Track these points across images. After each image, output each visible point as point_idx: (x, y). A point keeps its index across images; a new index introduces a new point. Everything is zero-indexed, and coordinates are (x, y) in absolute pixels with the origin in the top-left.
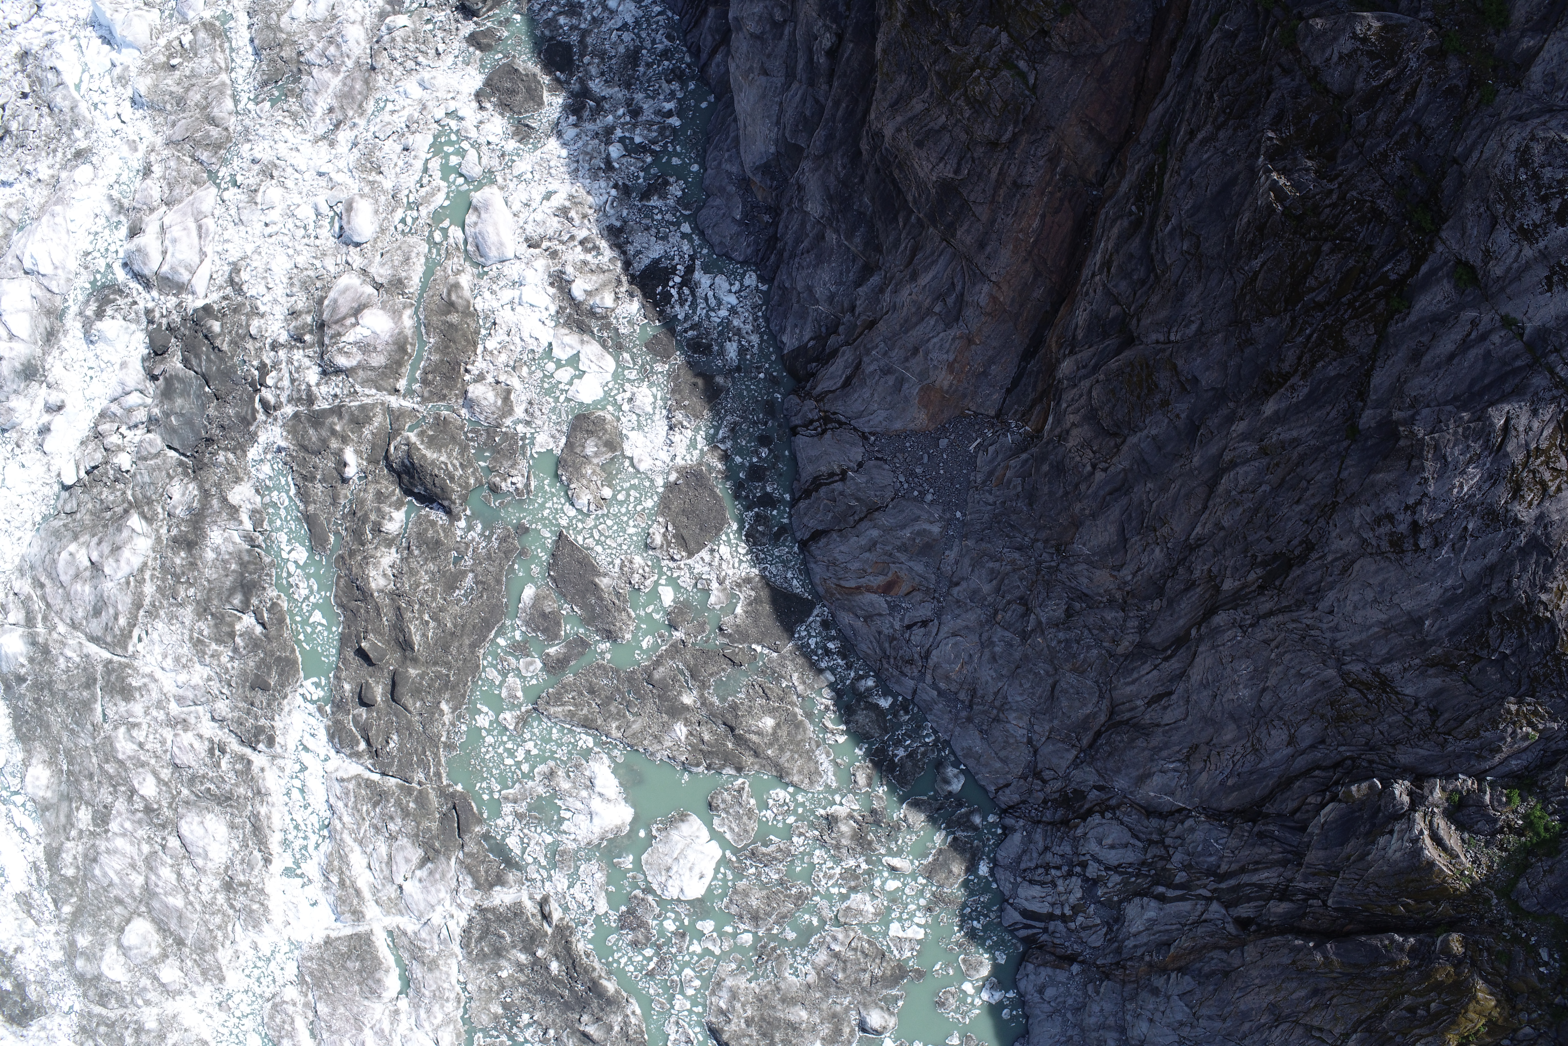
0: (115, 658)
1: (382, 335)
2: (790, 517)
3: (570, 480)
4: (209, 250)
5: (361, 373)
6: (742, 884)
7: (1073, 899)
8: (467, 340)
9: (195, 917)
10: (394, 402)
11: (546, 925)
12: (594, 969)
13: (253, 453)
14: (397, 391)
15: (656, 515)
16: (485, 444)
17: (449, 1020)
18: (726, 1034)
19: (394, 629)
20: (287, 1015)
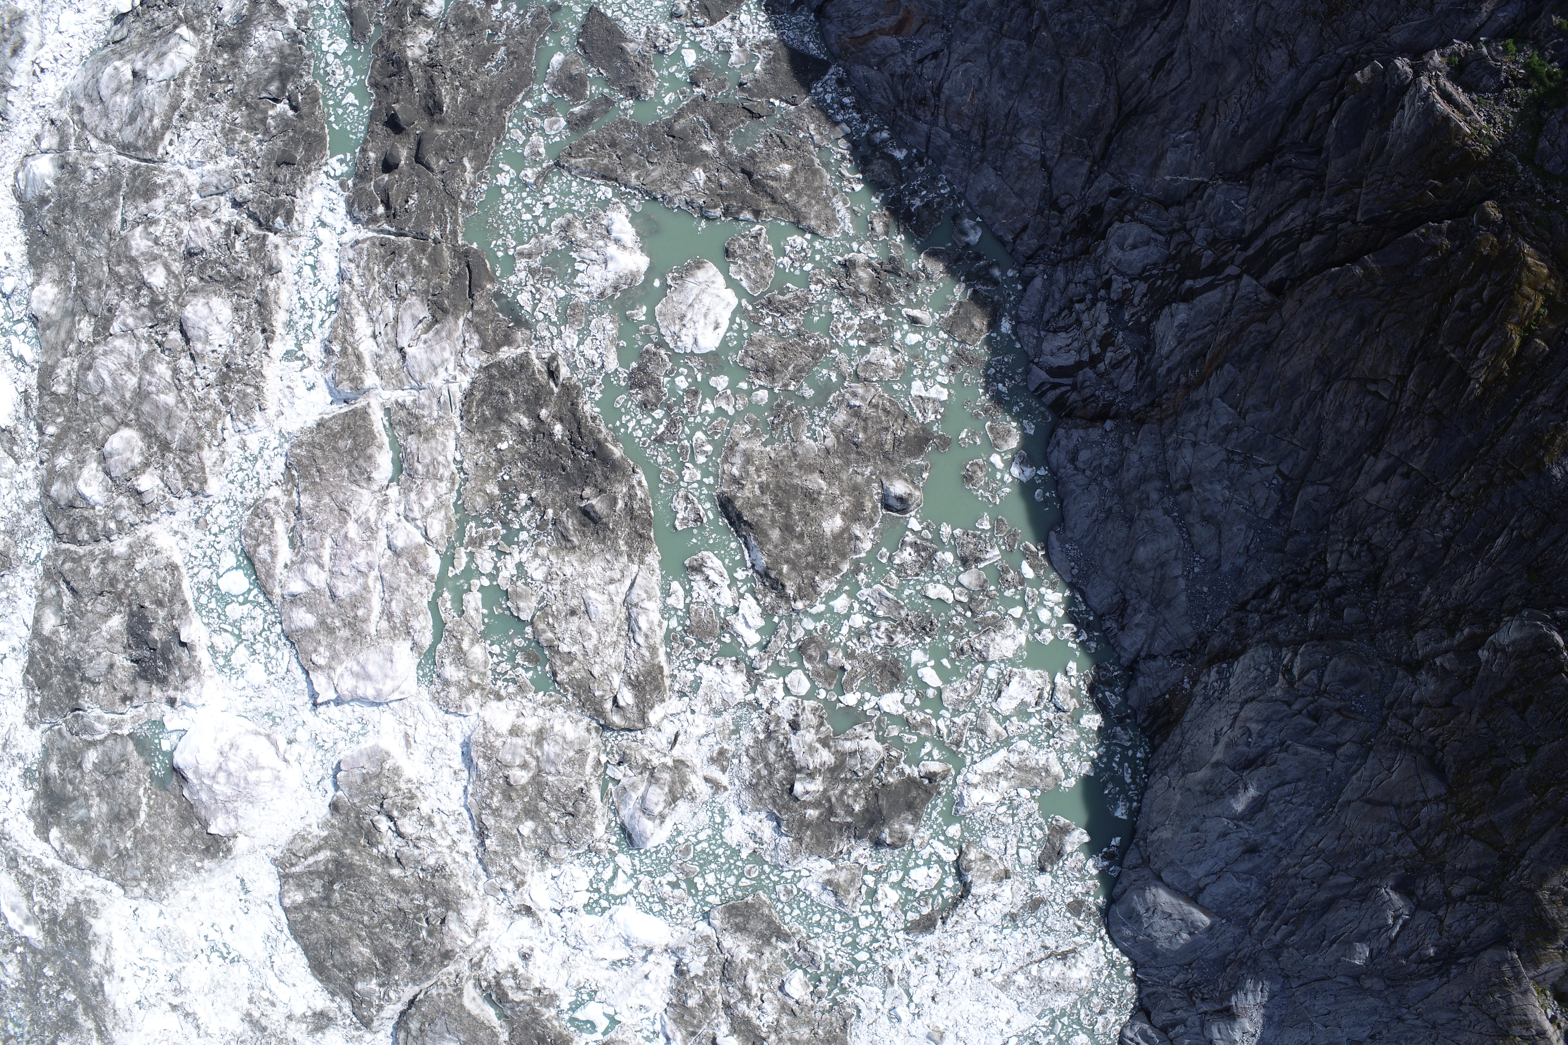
0: (142, 164)
6: (758, 334)
7: (1099, 330)
9: (185, 414)
11: (552, 384)
12: (600, 431)
17: (440, 504)
18: (738, 504)
19: (425, 96)
20: (268, 516)
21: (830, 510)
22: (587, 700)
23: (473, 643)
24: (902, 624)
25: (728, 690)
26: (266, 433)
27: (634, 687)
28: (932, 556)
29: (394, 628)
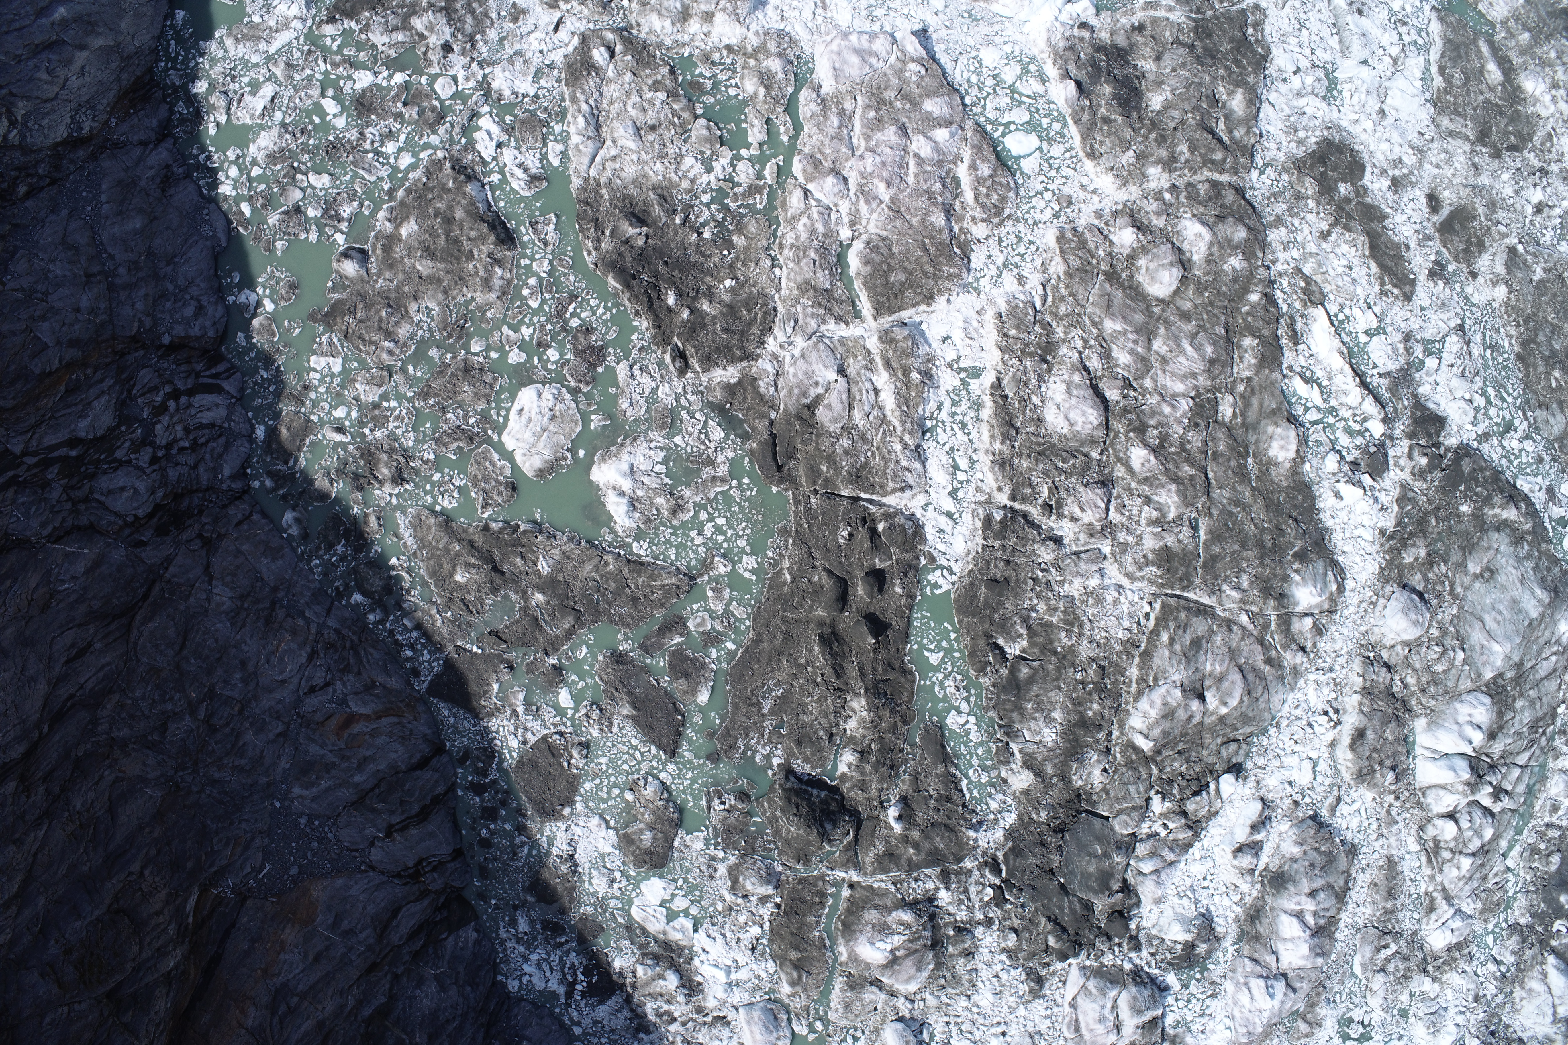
0: (1178, 593)
1: (865, 941)
2: (456, 774)
3: (666, 808)
4: (1067, 1009)
5: (889, 903)
6: (481, 406)
7: (165, 420)
8: (780, 935)
9: (1089, 310)
10: (854, 876)
11: (679, 344)
12: (630, 301)
13: (1011, 818)
14: (851, 886)
15: (580, 776)
16: (755, 838)
17: (792, 222)
18: (492, 238)
19: (845, 656)
20: (983, 206)
21: (411, 241)
22: (641, 53)
23: (756, 94)
24: (354, 148)
25: (507, 73)
26: (995, 292)
27: (593, 66)
28: (326, 211)
29: (838, 103)
